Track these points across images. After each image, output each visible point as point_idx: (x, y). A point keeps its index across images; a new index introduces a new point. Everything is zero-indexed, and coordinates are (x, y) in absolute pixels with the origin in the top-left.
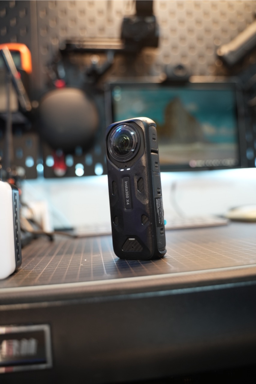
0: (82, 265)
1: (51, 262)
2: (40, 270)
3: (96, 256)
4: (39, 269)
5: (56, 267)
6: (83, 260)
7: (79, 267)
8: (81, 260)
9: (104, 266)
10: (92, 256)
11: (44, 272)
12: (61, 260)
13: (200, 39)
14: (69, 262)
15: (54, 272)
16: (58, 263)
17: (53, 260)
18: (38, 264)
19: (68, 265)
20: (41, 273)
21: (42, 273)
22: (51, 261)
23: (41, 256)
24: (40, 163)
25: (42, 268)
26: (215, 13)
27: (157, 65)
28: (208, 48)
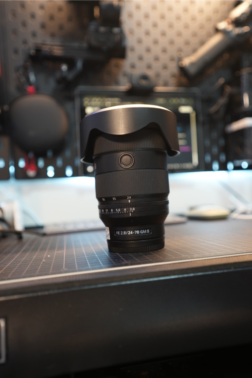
0: (44, 260)
1: (16, 259)
2: (3, 267)
3: (60, 252)
4: (2, 265)
5: (19, 263)
6: (47, 256)
7: (41, 262)
8: (45, 256)
9: (64, 261)
10: (56, 252)
12: (25, 257)
13: (164, 51)
14: (33, 258)
15: (16, 268)
16: (22, 259)
17: (17, 257)
18: (2, 261)
19: (31, 261)
21: (5, 269)
23: (6, 254)
24: (12, 165)
25: (4, 265)
26: (178, 26)
27: (125, 75)
28: (172, 59)
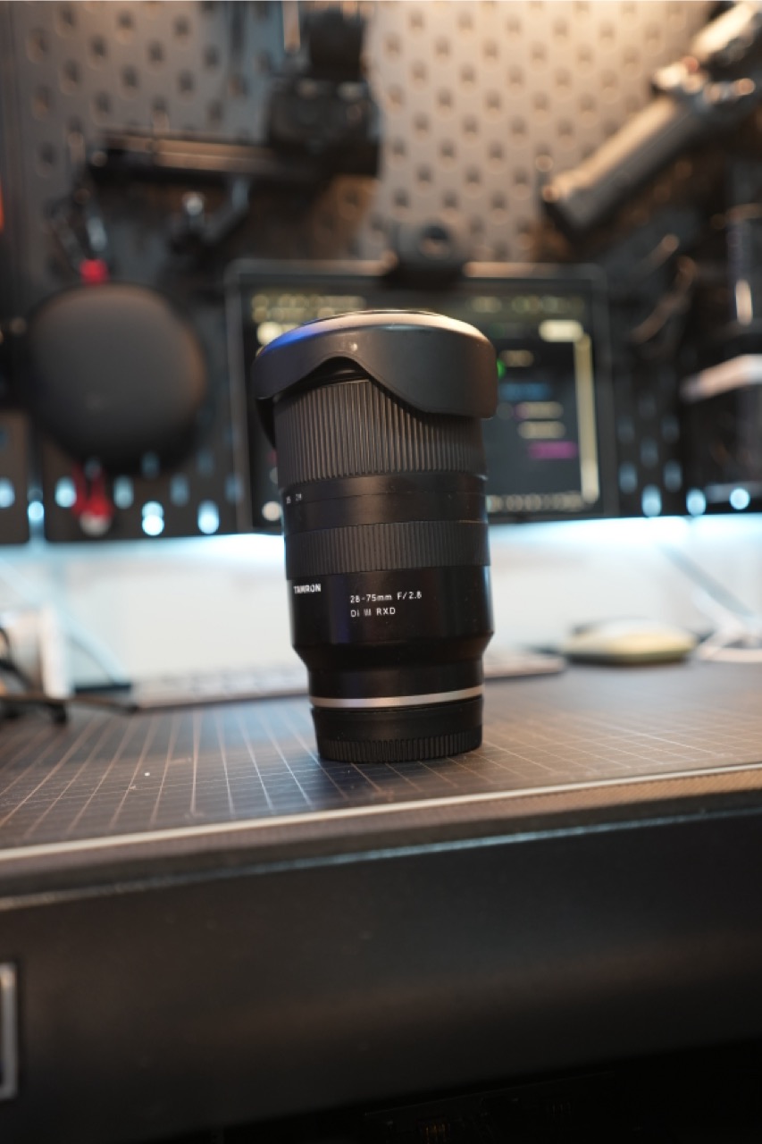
0: (134, 787)
1: (47, 782)
2: (7, 807)
3: (180, 761)
4: (5, 803)
5: (57, 796)
6: (141, 775)
7: (124, 793)
8: (135, 774)
9: (194, 789)
10: (168, 763)
11: (18, 813)
12: (77, 776)
13: (497, 153)
14: (100, 780)
15: (47, 812)
16: (67, 784)
17: (52, 776)
18: (6, 790)
19: (92, 789)
20: (9, 816)
21: (13, 815)
22: (48, 778)
23: (19, 767)
24: (37, 499)
25: (13, 800)
26: (539, 78)
27: (378, 225)
28: (520, 179)
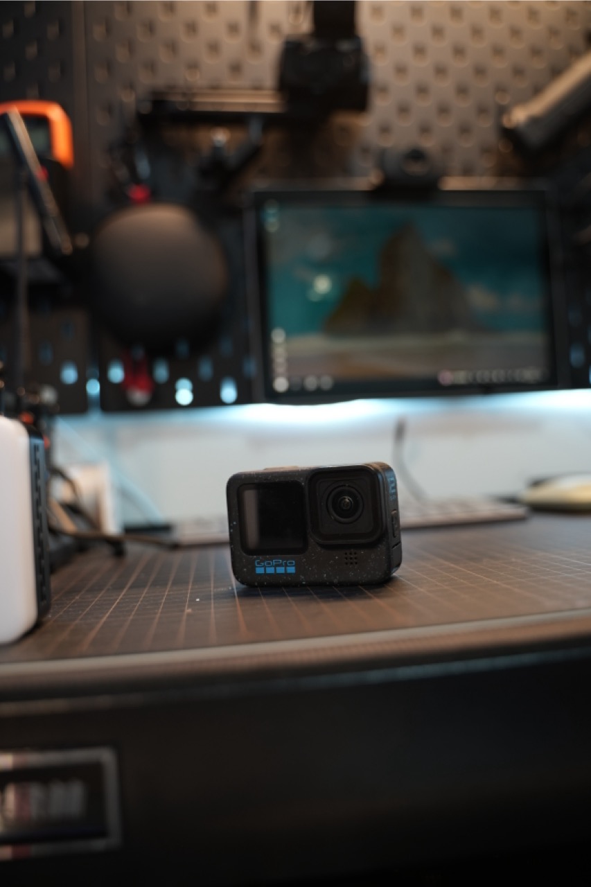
0: (190, 610)
2: (93, 623)
3: (222, 589)
4: (90, 619)
5: (130, 616)
6: (192, 600)
7: (184, 615)
8: (188, 599)
9: (240, 613)
10: (212, 591)
12: (141, 599)
13: (463, 90)
14: (161, 603)
15: (125, 628)
16: (135, 606)
17: (122, 599)
18: (88, 609)
21: (99, 629)
22: (118, 601)
23: (95, 589)
24: (94, 377)
25: (97, 618)
26: (496, 31)
27: (365, 150)
28: (482, 110)
